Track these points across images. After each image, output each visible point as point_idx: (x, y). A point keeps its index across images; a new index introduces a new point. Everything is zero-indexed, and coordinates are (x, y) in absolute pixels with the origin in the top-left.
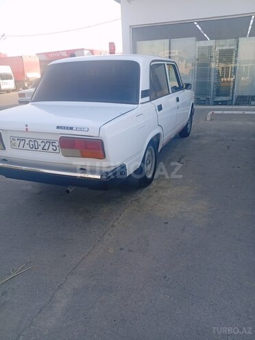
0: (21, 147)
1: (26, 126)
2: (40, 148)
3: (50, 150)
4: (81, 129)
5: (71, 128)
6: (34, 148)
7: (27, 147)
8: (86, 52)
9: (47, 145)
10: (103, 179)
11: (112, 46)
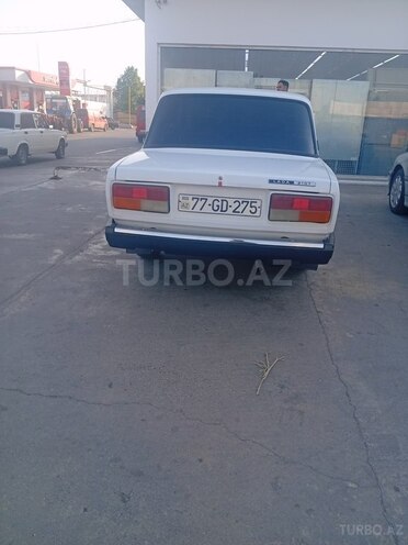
0: (197, 208)
1: (220, 178)
2: (230, 211)
3: (247, 212)
4: (306, 184)
6: (220, 209)
7: (208, 209)
8: (18, 74)
9: (243, 206)
10: (327, 249)
11: (64, 68)
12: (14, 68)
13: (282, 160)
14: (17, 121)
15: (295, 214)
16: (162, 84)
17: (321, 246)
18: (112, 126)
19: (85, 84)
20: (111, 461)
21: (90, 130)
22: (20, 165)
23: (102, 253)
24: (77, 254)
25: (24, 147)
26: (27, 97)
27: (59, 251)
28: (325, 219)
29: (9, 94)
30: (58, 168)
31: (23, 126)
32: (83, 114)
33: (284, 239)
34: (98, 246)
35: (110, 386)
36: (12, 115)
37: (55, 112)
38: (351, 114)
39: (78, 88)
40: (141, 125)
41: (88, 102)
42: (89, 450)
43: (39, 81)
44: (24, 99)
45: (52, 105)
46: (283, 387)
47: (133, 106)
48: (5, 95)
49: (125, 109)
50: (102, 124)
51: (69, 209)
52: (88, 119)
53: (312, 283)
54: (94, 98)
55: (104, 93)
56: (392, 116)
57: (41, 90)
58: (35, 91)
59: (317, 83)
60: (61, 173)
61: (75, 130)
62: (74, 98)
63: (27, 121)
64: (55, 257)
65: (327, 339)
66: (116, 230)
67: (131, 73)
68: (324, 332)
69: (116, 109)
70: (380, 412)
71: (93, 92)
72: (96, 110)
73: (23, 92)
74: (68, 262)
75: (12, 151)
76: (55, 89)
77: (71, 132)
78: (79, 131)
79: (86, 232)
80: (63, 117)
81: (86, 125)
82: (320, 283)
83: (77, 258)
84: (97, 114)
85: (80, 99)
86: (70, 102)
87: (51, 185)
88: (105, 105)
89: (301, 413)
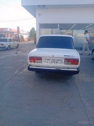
0: (48, 62)
1: (53, 55)
2: (55, 62)
3: (59, 63)
4: (72, 56)
5: (69, 56)
7: (50, 62)
8: (8, 29)
9: (58, 61)
10: (78, 70)
11: (18, 28)
12: (7, 28)
13: (67, 50)
14: (8, 40)
15: (70, 63)
16: (40, 31)
17: (77, 70)
18: (29, 40)
19: (23, 31)
20: (29, 124)
21: (24, 41)
22: (8, 50)
23: (27, 71)
24: (21, 71)
25: (9, 46)
26: (10, 34)
27: (17, 71)
28: (77, 64)
29: (6, 34)
30: (17, 51)
31: (9, 41)
32: (22, 38)
33: (68, 68)
34: (26, 69)
35: (29, 105)
36: (7, 39)
37: (16, 38)
38: (82, 36)
39: (22, 32)
40: (35, 40)
41: (23, 35)
42: (24, 121)
43: (13, 31)
44: (9, 35)
45: (15, 36)
46: (69, 105)
47: (33, 36)
48: (5, 34)
49: (32, 36)
50: (27, 40)
51: (19, 60)
52: (24, 39)
53: (75, 78)
54: (25, 34)
55: (27, 33)
56: (92, 36)
57: (13, 33)
58: (12, 33)
59: (74, 31)
60: (18, 52)
61: (21, 41)
62: (21, 34)
63: (10, 40)
64: (16, 72)
65: (79, 92)
66: (30, 67)
67: (33, 29)
68: (78, 90)
69: (30, 37)
70: (92, 111)
71: (25, 33)
72: (25, 37)
73: (9, 33)
74: (19, 74)
75: (7, 47)
76: (16, 33)
77: (20, 42)
78: (22, 42)
79: (23, 66)
80: (18, 39)
81: (23, 40)
82: (77, 78)
83: (21, 72)
84: (26, 38)
85: (22, 34)
86: (20, 35)
87: (15, 55)
88: (27, 36)
89: (73, 111)
